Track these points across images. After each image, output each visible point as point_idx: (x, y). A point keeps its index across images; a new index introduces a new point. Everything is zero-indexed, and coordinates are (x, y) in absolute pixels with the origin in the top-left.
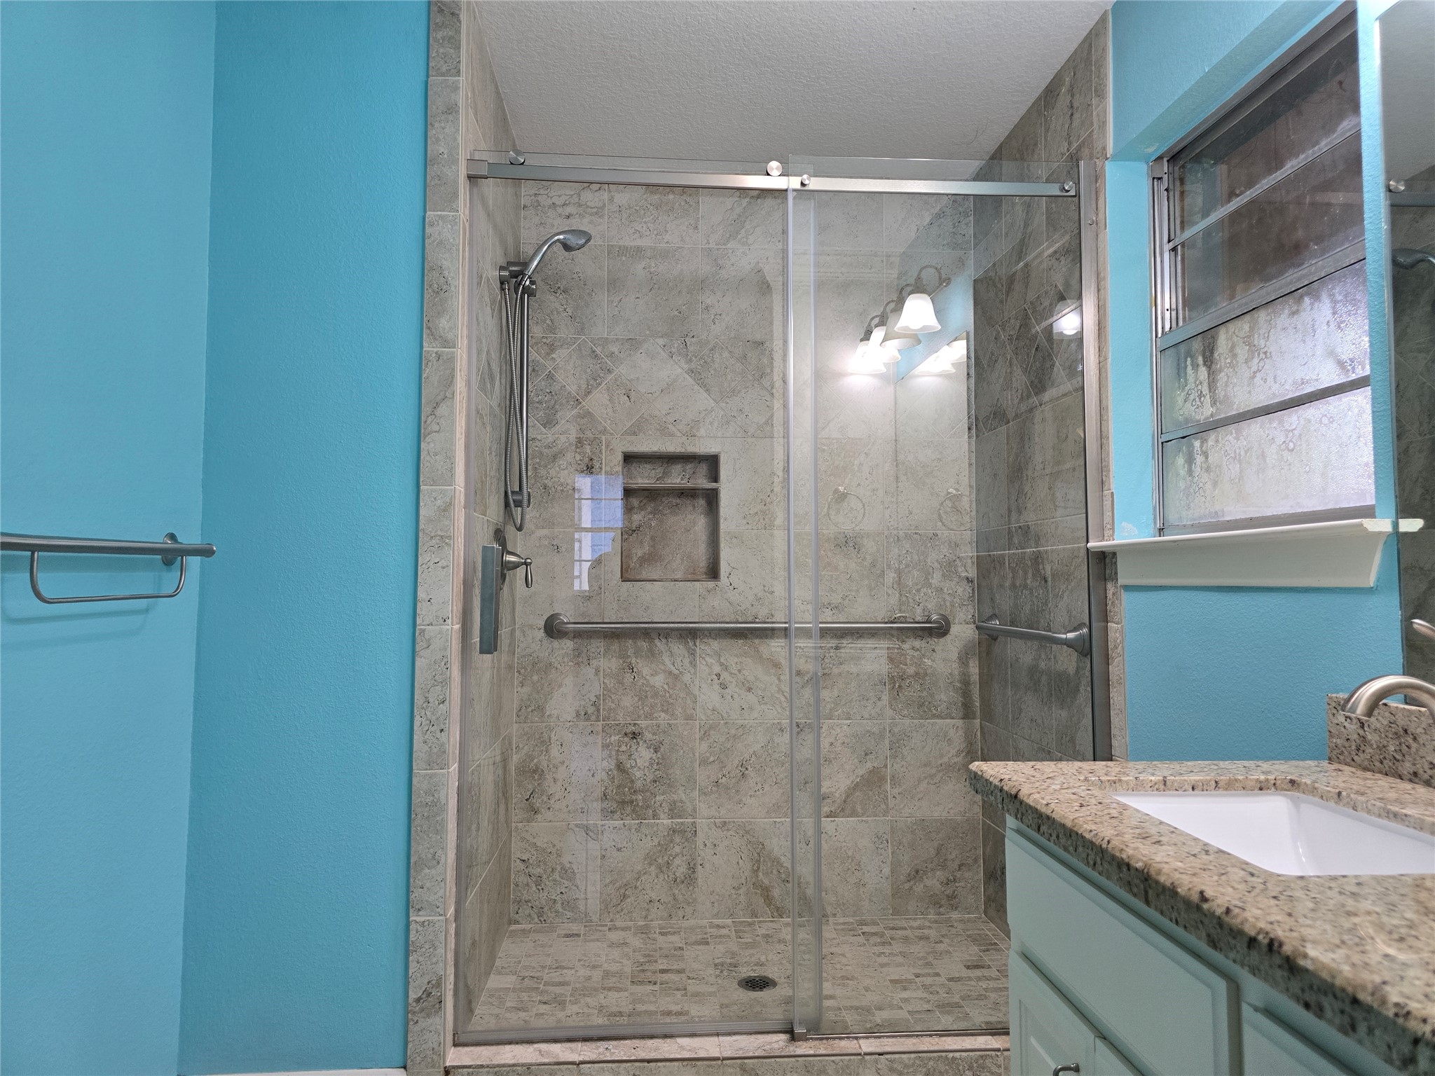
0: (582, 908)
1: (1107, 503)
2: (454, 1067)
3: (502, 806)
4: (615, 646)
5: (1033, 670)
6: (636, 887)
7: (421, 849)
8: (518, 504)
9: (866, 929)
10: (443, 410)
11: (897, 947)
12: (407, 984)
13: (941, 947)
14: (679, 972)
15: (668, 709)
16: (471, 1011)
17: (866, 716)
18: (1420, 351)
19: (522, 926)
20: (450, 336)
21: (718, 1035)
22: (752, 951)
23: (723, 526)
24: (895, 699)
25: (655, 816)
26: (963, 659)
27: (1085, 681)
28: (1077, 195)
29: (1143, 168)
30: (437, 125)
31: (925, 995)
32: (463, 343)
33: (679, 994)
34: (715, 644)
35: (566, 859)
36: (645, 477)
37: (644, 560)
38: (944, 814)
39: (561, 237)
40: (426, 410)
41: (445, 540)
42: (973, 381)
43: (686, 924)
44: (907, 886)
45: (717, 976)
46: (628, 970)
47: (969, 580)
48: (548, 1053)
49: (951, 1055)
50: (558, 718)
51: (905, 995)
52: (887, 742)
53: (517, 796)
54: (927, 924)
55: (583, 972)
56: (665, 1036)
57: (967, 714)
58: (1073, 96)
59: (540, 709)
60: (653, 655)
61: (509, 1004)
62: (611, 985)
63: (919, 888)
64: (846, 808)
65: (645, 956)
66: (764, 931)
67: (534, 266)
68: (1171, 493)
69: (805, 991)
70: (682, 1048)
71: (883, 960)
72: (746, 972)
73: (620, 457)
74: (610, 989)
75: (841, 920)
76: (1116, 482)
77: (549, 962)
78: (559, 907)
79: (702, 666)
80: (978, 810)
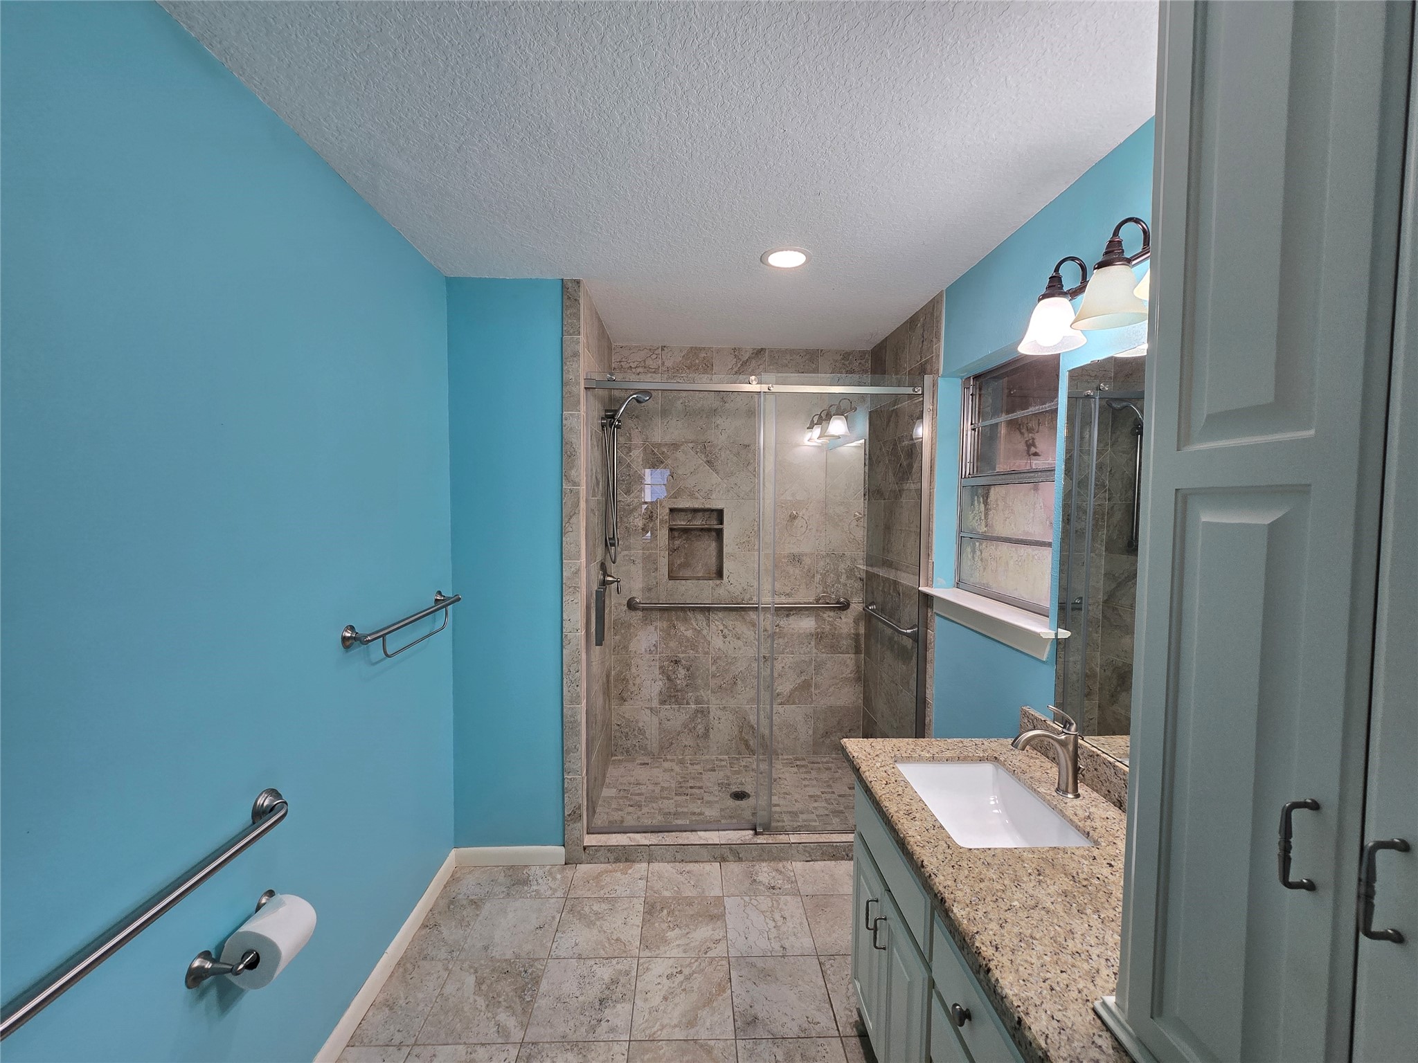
0: (649, 749)
1: (930, 566)
2: (588, 846)
3: (607, 702)
4: (666, 615)
5: (891, 639)
6: (677, 739)
7: (569, 744)
8: (612, 545)
9: (798, 763)
10: (573, 520)
11: (814, 774)
12: (564, 808)
13: (837, 775)
14: (701, 788)
15: (694, 647)
16: (594, 812)
17: (802, 652)
18: (1124, 452)
19: (619, 757)
20: (577, 480)
21: (718, 830)
22: (738, 776)
23: (725, 550)
24: (818, 644)
25: (688, 703)
26: (856, 621)
27: (915, 655)
28: (923, 394)
29: (959, 381)
30: (568, 363)
31: (826, 805)
32: (583, 482)
33: (699, 802)
34: (720, 614)
35: (640, 725)
36: (681, 522)
37: (681, 566)
38: (843, 703)
39: (635, 396)
40: (565, 520)
41: (576, 589)
42: (867, 467)
43: (704, 758)
44: (821, 740)
45: (719, 791)
46: (673, 786)
47: (861, 579)
48: (635, 839)
49: (835, 844)
50: (635, 652)
51: (816, 805)
52: (813, 667)
53: (614, 692)
54: (831, 760)
55: (651, 787)
56: (692, 831)
57: (857, 651)
58: (924, 330)
59: (626, 648)
60: (686, 620)
61: (613, 806)
62: (665, 796)
63: (828, 741)
64: (789, 700)
65: (682, 778)
66: (744, 764)
67: (621, 411)
68: (963, 564)
69: (763, 802)
70: (700, 838)
71: (806, 783)
72: (734, 789)
73: (668, 511)
74: (664, 798)
75: (785, 757)
76: (935, 557)
77: (632, 780)
78: (637, 748)
79: (713, 626)
80: (861, 701)
